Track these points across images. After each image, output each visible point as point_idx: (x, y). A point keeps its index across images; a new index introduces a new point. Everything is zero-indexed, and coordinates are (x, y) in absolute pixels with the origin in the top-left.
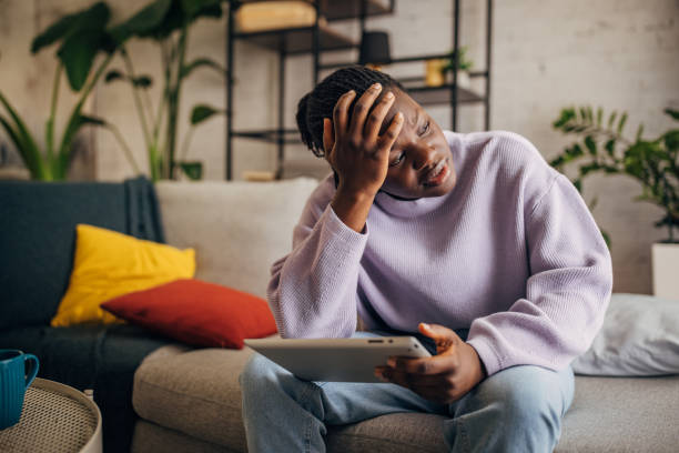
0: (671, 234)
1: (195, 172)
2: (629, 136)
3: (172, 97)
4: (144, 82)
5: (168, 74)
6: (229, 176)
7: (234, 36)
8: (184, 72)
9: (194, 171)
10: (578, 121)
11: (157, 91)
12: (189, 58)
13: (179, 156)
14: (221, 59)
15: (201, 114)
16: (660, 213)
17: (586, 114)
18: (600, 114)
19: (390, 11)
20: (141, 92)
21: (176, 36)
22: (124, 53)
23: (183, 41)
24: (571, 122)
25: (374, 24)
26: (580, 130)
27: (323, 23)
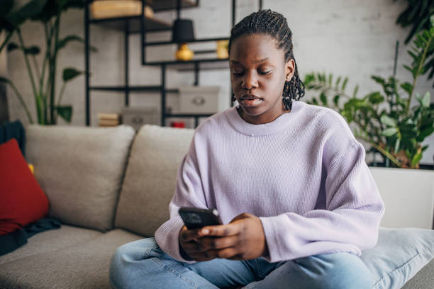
2: (349, 93)
3: (52, 61)
4: (35, 51)
5: (49, 43)
6: (88, 123)
7: (89, 21)
8: (61, 45)
10: (317, 82)
11: (41, 58)
12: (62, 36)
13: (56, 102)
14: (82, 35)
15: (70, 74)
16: (369, 146)
17: (321, 78)
18: (331, 77)
19: (197, 5)
20: (30, 57)
21: (53, 20)
22: (19, 31)
23: (57, 23)
24: (312, 83)
25: (185, 14)
26: (318, 88)
27: (149, 13)
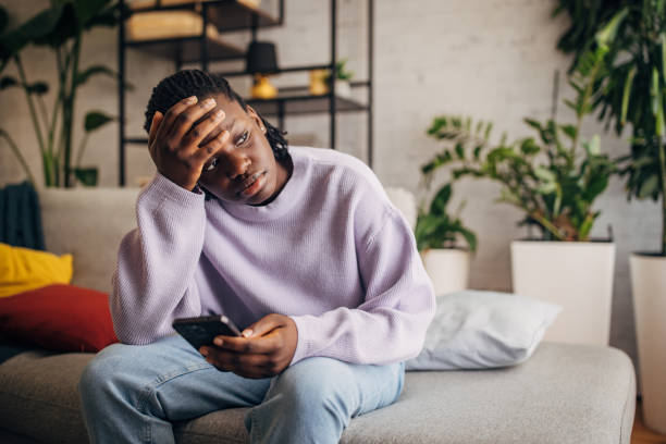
0: (530, 232)
1: (89, 179)
2: (494, 142)
3: (67, 103)
4: (41, 88)
5: (63, 78)
6: (122, 182)
7: (125, 44)
8: (80, 79)
9: (89, 177)
10: (449, 129)
11: (51, 99)
12: (83, 66)
13: (74, 163)
14: (114, 66)
15: (95, 121)
16: (521, 214)
17: (457, 123)
18: (469, 122)
19: (280, 22)
20: (34, 98)
21: (70, 44)
22: (18, 60)
23: (77, 47)
24: (443, 130)
25: (264, 35)
26: (451, 137)
27: (212, 32)
